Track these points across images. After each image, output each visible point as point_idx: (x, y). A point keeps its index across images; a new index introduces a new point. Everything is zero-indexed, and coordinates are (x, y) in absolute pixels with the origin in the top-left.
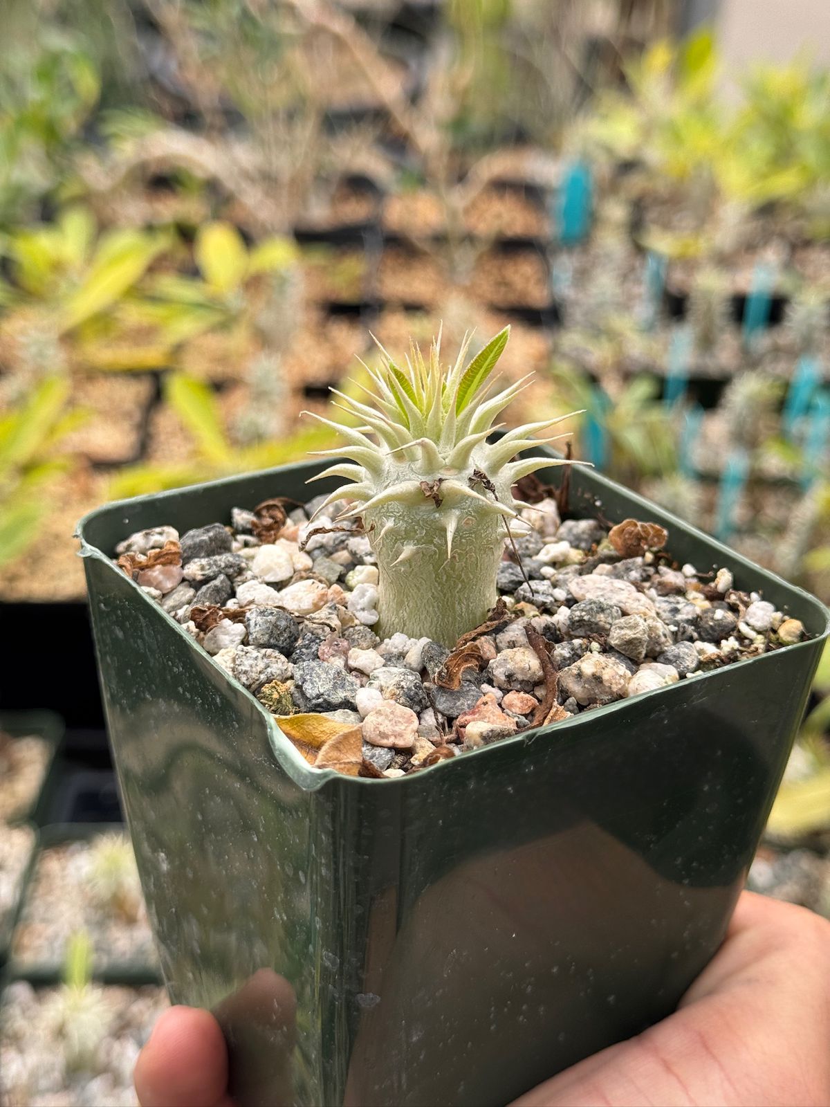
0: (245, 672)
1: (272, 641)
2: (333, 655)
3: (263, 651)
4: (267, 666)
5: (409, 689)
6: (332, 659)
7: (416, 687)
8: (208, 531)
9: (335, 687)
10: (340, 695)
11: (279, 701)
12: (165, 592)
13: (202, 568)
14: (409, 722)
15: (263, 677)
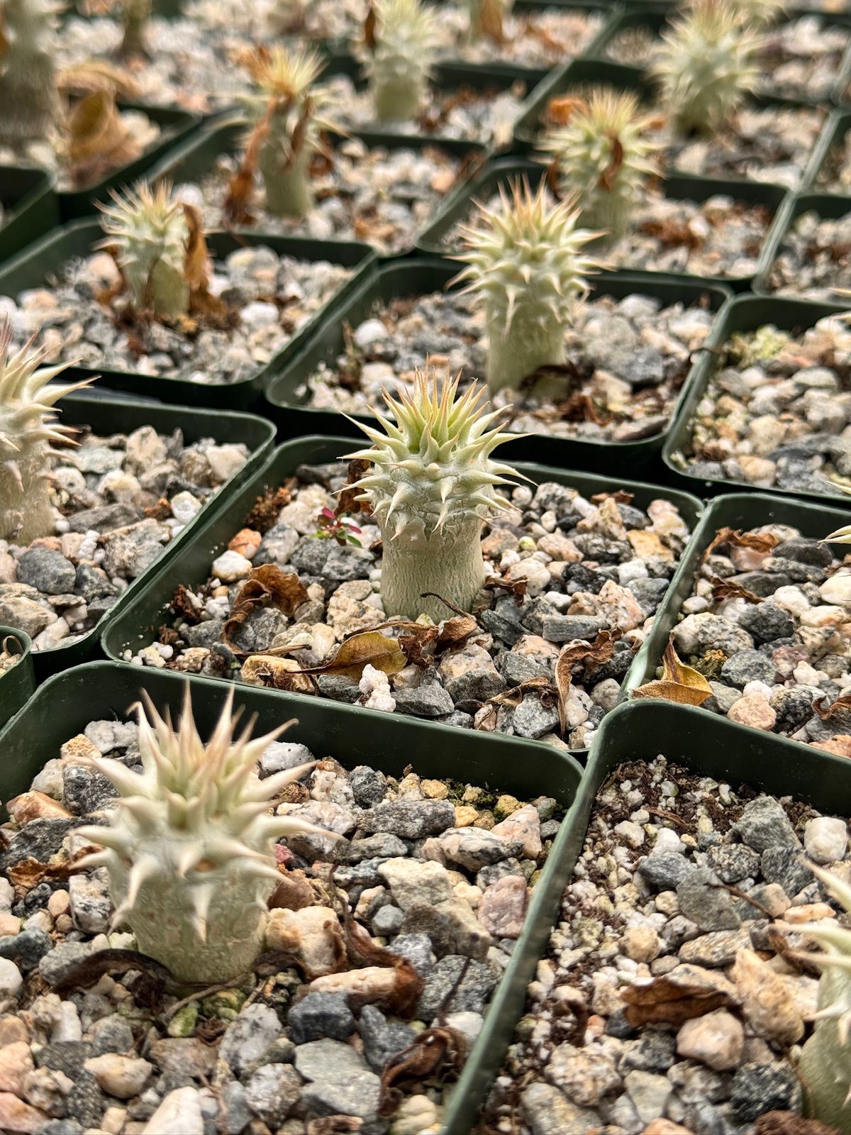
0: (705, 633)
1: (753, 627)
2: (785, 659)
3: (738, 629)
4: (729, 640)
5: (794, 701)
6: (781, 661)
7: (802, 703)
8: (810, 542)
9: (745, 672)
10: (744, 679)
11: (707, 663)
12: (740, 569)
13: (774, 563)
14: (764, 718)
15: (717, 644)
